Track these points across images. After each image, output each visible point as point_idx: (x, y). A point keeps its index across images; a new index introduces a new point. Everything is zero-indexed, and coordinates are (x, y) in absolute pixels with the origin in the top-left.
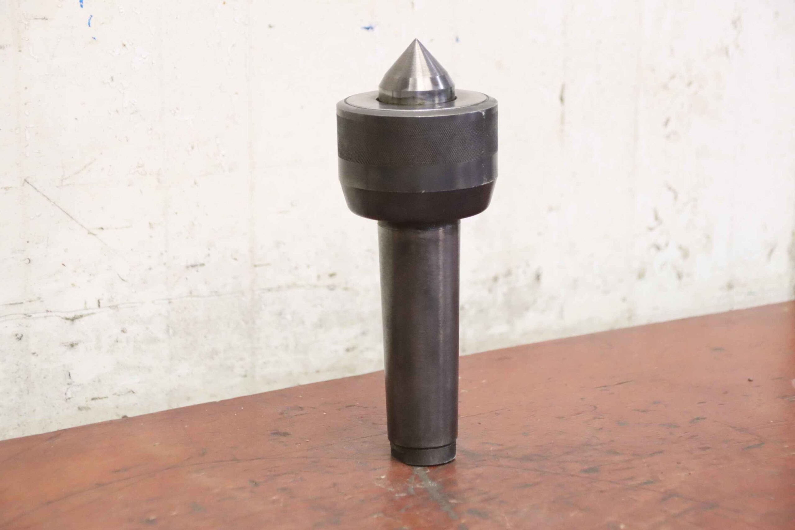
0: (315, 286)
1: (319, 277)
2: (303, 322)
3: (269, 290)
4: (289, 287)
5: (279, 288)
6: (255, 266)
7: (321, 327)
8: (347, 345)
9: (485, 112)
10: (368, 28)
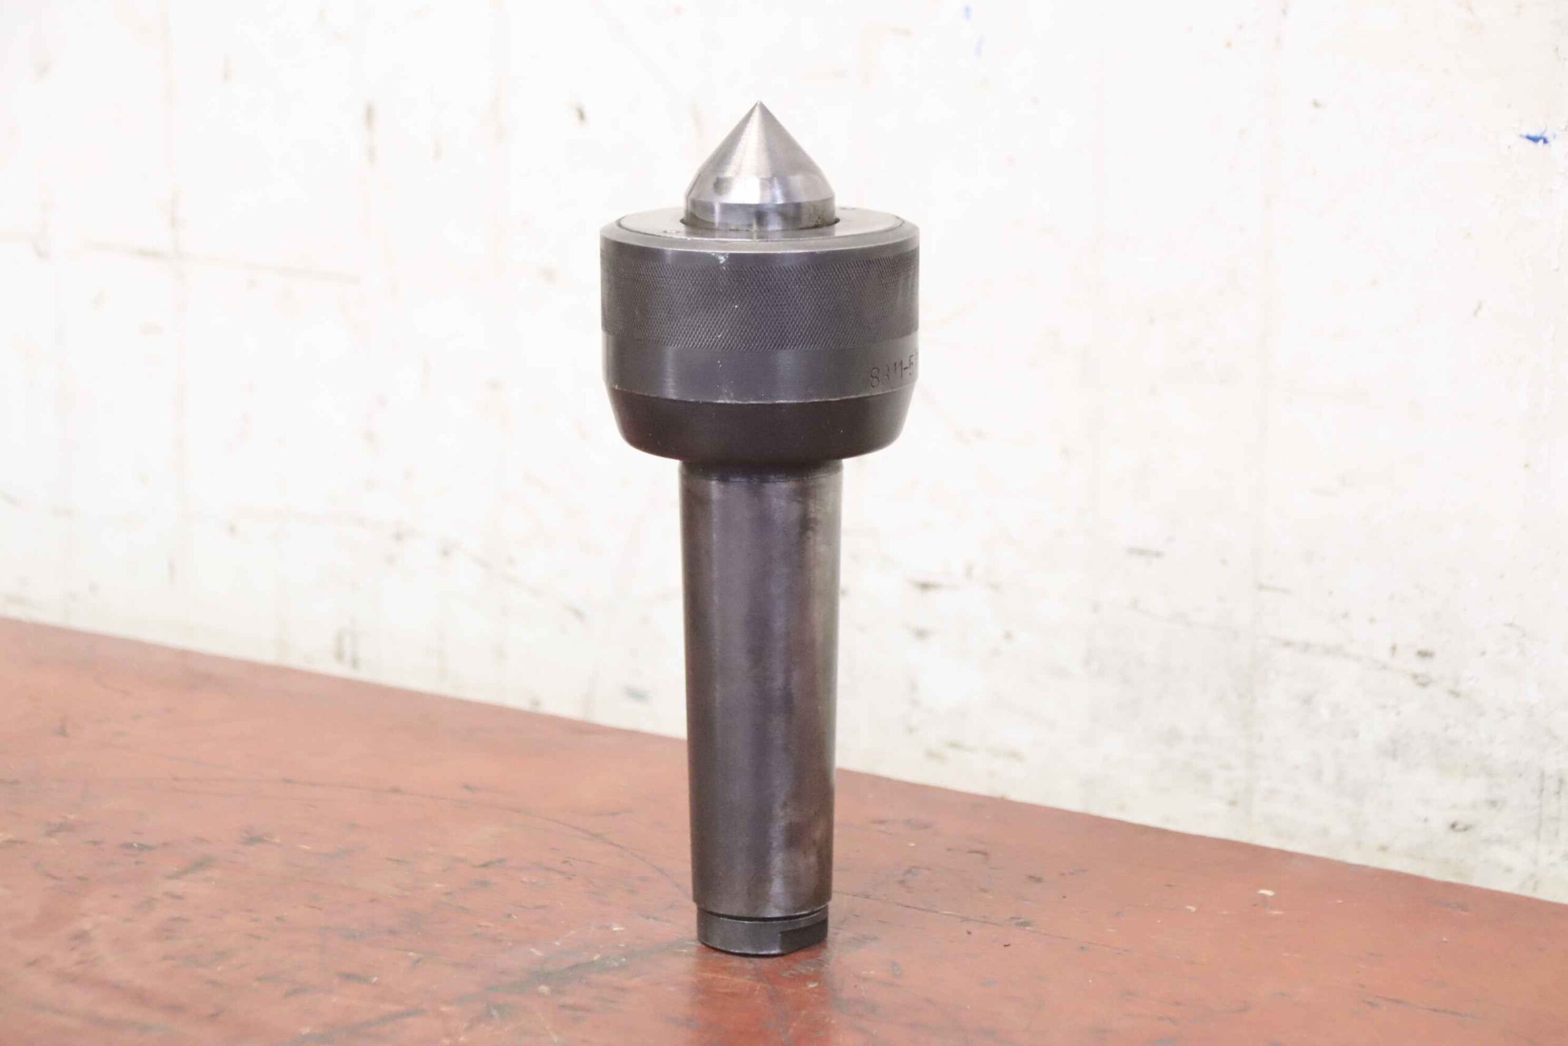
0: (1384, 667)
1: (1393, 650)
2: (1356, 735)
3: (1287, 644)
4: (1328, 651)
6: (1261, 587)
7: (1394, 756)
8: (1453, 816)
9: (725, 257)
10: (1535, 140)
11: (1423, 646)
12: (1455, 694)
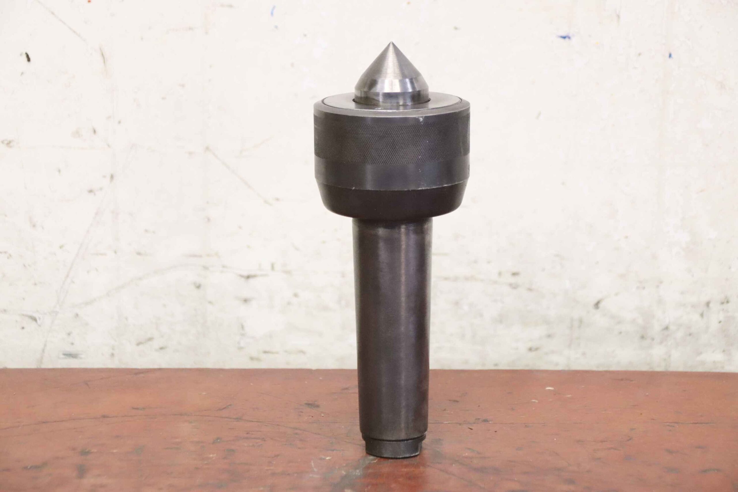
0: (495, 282)
1: (500, 274)
2: (481, 316)
3: (446, 279)
4: (467, 279)
5: (456, 279)
7: (501, 322)
8: (530, 345)
9: (423, 118)
10: (564, 38)
11: (515, 270)
12: (530, 290)
